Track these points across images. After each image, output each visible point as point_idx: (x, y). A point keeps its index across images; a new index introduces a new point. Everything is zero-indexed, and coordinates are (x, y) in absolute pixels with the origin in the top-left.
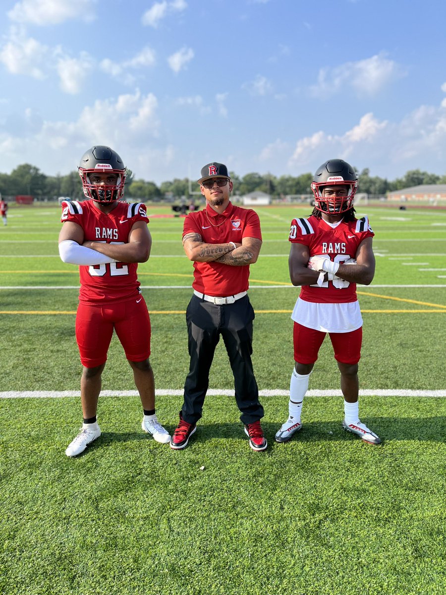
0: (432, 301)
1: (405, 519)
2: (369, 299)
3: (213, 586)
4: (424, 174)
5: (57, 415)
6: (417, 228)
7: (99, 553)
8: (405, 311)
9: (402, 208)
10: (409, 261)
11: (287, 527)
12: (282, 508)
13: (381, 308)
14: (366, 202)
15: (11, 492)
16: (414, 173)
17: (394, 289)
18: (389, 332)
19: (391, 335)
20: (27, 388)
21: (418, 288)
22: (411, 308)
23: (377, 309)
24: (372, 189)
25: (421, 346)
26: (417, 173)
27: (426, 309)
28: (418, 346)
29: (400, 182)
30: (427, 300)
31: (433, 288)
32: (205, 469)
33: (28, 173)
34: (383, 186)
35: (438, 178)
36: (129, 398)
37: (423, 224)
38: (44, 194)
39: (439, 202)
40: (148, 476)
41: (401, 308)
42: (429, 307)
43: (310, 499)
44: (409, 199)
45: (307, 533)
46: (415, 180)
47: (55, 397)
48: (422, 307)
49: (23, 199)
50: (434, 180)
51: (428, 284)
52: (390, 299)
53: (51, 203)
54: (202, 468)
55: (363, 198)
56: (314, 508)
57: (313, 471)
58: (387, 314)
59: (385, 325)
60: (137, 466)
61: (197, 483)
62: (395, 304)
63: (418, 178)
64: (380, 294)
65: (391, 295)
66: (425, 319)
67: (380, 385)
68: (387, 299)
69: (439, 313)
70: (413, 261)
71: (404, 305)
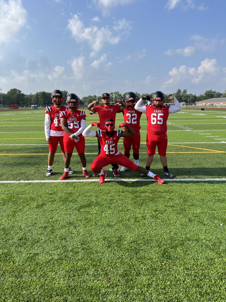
0: (210, 149)
1: (187, 213)
2: (182, 148)
3: (122, 228)
4: (214, 92)
5: (57, 187)
6: (209, 119)
7: (83, 222)
8: (197, 152)
9: (202, 109)
10: (202, 133)
11: (146, 215)
12: (144, 211)
13: (187, 151)
14: (185, 106)
15: (47, 208)
16: (209, 92)
17: (194, 144)
18: (189, 160)
19: (190, 161)
20: (42, 180)
21: (204, 144)
22: (200, 151)
23: (185, 152)
24: (188, 100)
25: (202, 164)
26: (210, 92)
27: (206, 152)
28: (201, 165)
29: (202, 96)
30: (207, 148)
31: (211, 144)
32: (116, 201)
33: (15, 93)
34: (194, 98)
35: (221, 94)
36: (83, 182)
37: (212, 117)
38: (24, 104)
39: (221, 106)
40: (96, 203)
41: (196, 151)
42: (208, 151)
43: (154, 209)
44: (207, 105)
45: (152, 217)
46: (210, 95)
47: (54, 182)
48: (205, 151)
49: (13, 106)
50: (219, 95)
51: (209, 142)
52: (191, 148)
53: (27, 108)
54: (115, 201)
55: (183, 105)
56: (155, 211)
57: (156, 201)
58: (189, 153)
59: (187, 158)
60: (91, 201)
61: (113, 205)
62: (193, 150)
63: (211, 94)
64: (187, 146)
65: (192, 146)
66: (205, 155)
67: (183, 177)
68: (190, 148)
69: (212, 153)
70: (204, 133)
71: (197, 150)
